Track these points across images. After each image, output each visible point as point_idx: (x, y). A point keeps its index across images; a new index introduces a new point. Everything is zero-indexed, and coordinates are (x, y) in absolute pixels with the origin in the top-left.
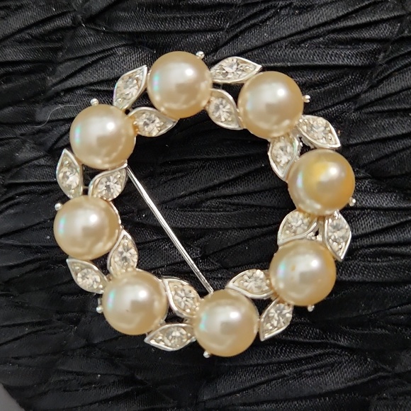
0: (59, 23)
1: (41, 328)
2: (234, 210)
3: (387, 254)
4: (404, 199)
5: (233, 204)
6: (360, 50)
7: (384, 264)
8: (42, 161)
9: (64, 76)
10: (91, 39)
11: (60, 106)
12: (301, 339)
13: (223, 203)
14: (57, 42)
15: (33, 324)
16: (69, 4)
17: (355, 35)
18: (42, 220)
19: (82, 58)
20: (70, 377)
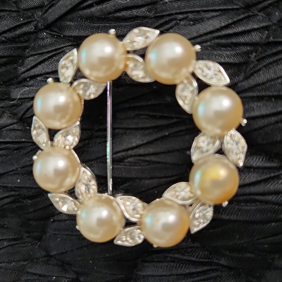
0: (25, 29)
1: (15, 243)
2: (147, 165)
3: (255, 201)
4: (269, 160)
5: (146, 161)
6: (238, 51)
7: (253, 208)
8: (15, 126)
9: (29, 67)
10: (48, 41)
11: (27, 89)
12: (193, 259)
13: (139, 160)
14: (24, 42)
15: (10, 240)
16: (32, 15)
17: (234, 40)
18: (15, 168)
19: (42, 54)
20: (35, 277)
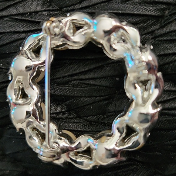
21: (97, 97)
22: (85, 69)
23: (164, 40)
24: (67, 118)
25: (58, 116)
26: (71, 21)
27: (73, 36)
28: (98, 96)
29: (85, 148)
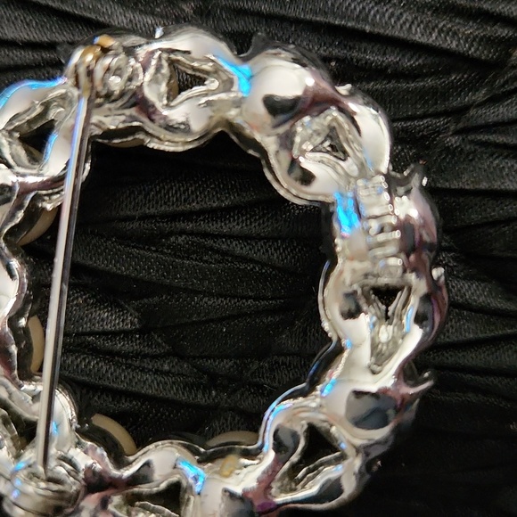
21: (248, 298)
22: (222, 201)
23: (497, 145)
24: (137, 355)
25: (108, 344)
26: (165, 56)
27: (167, 106)
28: (250, 298)
29: (163, 486)
